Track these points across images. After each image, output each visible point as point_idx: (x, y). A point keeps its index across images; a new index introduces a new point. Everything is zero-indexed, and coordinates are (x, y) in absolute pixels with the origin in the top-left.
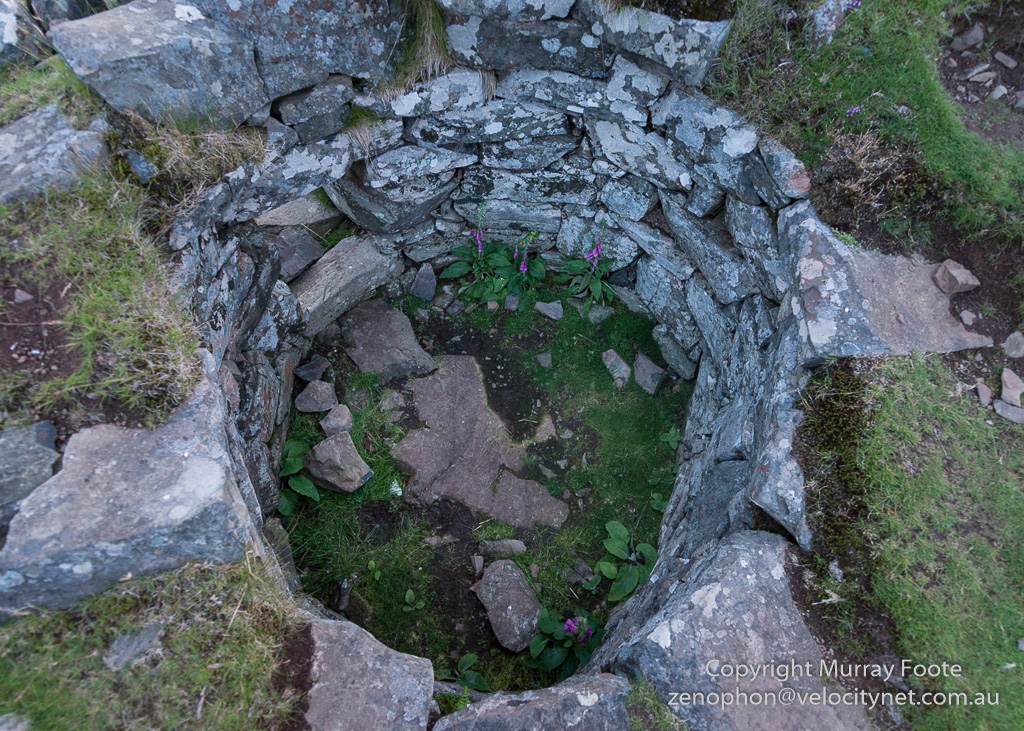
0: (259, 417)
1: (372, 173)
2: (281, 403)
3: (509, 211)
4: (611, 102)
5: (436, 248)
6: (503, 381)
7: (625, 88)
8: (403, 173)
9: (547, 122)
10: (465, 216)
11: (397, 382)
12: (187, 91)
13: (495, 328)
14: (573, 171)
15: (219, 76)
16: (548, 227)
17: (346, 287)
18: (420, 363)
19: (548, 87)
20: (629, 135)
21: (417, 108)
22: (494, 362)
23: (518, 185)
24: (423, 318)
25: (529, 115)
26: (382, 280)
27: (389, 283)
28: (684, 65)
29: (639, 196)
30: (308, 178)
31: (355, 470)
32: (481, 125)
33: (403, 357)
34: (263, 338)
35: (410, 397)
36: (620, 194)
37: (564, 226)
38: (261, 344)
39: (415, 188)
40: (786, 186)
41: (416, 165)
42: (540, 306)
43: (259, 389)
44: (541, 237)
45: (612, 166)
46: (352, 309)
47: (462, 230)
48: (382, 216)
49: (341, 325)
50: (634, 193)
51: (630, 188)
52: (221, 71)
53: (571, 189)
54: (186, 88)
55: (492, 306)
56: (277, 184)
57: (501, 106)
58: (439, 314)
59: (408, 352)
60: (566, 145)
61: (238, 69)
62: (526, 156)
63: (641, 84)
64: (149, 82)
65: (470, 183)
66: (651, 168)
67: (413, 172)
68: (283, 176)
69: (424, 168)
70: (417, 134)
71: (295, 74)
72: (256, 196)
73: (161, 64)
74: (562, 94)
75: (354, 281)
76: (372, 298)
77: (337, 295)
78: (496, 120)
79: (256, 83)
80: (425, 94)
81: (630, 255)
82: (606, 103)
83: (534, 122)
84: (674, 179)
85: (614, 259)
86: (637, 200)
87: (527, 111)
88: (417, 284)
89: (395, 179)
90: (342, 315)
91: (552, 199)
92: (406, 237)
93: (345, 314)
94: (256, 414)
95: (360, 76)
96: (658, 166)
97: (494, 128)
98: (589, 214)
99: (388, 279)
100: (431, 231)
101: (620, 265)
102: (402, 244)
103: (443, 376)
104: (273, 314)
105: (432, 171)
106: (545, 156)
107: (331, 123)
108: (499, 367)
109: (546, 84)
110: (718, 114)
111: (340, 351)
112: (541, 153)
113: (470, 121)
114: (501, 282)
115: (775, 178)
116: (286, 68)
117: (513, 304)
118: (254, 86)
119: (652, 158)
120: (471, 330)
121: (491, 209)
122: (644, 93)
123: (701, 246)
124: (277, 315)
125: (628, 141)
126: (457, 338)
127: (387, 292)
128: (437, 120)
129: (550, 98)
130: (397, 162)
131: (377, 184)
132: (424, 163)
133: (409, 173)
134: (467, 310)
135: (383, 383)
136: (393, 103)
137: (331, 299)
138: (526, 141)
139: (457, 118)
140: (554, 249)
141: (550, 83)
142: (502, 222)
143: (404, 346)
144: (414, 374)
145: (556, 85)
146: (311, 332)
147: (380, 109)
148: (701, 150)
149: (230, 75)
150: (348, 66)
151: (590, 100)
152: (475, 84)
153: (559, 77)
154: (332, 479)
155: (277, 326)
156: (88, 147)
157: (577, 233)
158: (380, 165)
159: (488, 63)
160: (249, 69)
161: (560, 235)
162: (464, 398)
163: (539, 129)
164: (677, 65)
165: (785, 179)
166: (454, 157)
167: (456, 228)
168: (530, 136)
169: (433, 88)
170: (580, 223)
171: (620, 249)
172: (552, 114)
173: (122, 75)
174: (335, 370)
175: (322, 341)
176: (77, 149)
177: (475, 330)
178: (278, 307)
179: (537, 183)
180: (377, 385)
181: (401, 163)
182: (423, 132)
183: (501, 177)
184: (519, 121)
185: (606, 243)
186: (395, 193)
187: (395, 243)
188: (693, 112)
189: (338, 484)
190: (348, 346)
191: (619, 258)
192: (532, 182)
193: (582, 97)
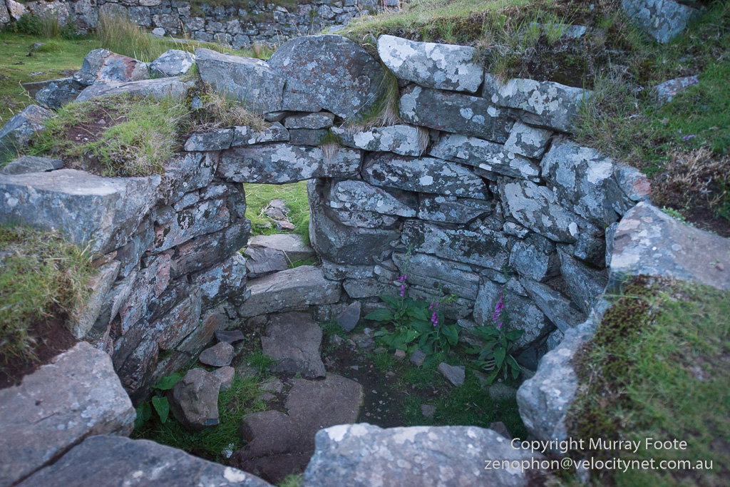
0: (168, 322)
1: (334, 194)
2: (190, 338)
3: (435, 268)
4: (511, 160)
5: (368, 288)
6: (379, 414)
7: (517, 144)
8: (355, 202)
9: (469, 185)
10: (399, 266)
11: (285, 376)
12: (240, 87)
13: (394, 372)
14: (487, 232)
15: (260, 87)
16: (467, 291)
17: (286, 290)
18: (313, 366)
19: (467, 149)
20: (529, 192)
21: (370, 144)
22: (379, 397)
23: (443, 241)
24: (336, 343)
25: (454, 174)
26: (317, 300)
27: (321, 305)
28: (549, 111)
29: (540, 254)
30: (285, 168)
31: (206, 409)
32: (417, 175)
33: (301, 357)
34: (208, 283)
35: (288, 388)
36: (525, 253)
37: (482, 292)
38: (204, 286)
39: (361, 217)
40: (631, 192)
41: (366, 200)
42: (444, 367)
43: (182, 304)
44: (460, 301)
45: (519, 227)
46: (284, 312)
47: (394, 278)
48: (333, 239)
49: (269, 319)
50: (536, 251)
51: (532, 246)
52: (263, 85)
53: (487, 250)
54: (241, 85)
55: (400, 354)
56: (266, 163)
57: (432, 163)
58: (351, 346)
59: (307, 355)
60: (483, 207)
61: (272, 88)
62: (450, 210)
63: (528, 139)
64: (225, 75)
65: (407, 235)
66: (547, 222)
67: (363, 204)
68: (271, 158)
69: (371, 205)
70: (370, 172)
71: (302, 102)
72: (250, 167)
73: (235, 70)
74: (476, 155)
75: (295, 288)
76: (303, 311)
77: (277, 292)
78: (429, 174)
79: (278, 98)
80: (377, 135)
81: (537, 327)
82: (507, 161)
83: (458, 182)
84: (565, 230)
85: (523, 331)
86: (538, 258)
87: (452, 171)
88: (343, 316)
89: (348, 205)
90: (273, 313)
91: (471, 261)
92: (348, 270)
93: (277, 313)
94: (167, 319)
95: (340, 115)
96: (551, 218)
97: (426, 181)
98: (500, 279)
99: (322, 302)
100: (369, 274)
101: (529, 338)
102: (342, 274)
103: (325, 386)
104: (224, 271)
105: (377, 209)
106: (464, 212)
107: (313, 138)
108: (381, 402)
109: (465, 147)
110: (582, 152)
111: (257, 336)
112: (462, 209)
113: (409, 171)
114: (413, 334)
115: (621, 187)
116: (298, 97)
117: (419, 358)
118: (276, 99)
119: (545, 211)
120: (371, 366)
121: (421, 263)
122: (531, 146)
123: (585, 288)
124: (226, 274)
125: (527, 197)
126: (356, 368)
127: (317, 313)
128: (386, 164)
129: (467, 157)
130: (352, 192)
131: (334, 205)
132: (372, 201)
133: (359, 204)
134: (376, 350)
135: (274, 371)
136: (354, 135)
137: (272, 293)
138: (451, 198)
139: (400, 166)
140: (470, 317)
141: (468, 146)
142: (428, 279)
143: (307, 350)
144: (303, 375)
145: (472, 148)
146: (245, 311)
147: (346, 138)
148: (574, 188)
149: (266, 89)
150: (335, 107)
151: (495, 158)
152: (413, 136)
153: (475, 142)
154: (184, 404)
155: (222, 282)
156: (179, 88)
157: (491, 300)
158: (340, 189)
159: (422, 121)
160: (278, 90)
161: (477, 302)
162: (334, 409)
163: (462, 190)
164: (545, 113)
165: (629, 186)
166: (397, 205)
167: (389, 274)
168: (454, 195)
169: (383, 132)
170: (494, 287)
171: (528, 319)
172: (472, 179)
173: (215, 67)
174: (244, 346)
175: (249, 324)
176: (174, 87)
177: (374, 366)
178: (230, 268)
179: (459, 240)
180: (269, 370)
181: (355, 193)
182: (375, 172)
183: (431, 231)
184: (447, 178)
185: (515, 312)
186: (344, 215)
187: (337, 270)
188: (565, 155)
189: (185, 411)
190: (265, 335)
191: (527, 330)
192: (455, 239)
193: (489, 157)
